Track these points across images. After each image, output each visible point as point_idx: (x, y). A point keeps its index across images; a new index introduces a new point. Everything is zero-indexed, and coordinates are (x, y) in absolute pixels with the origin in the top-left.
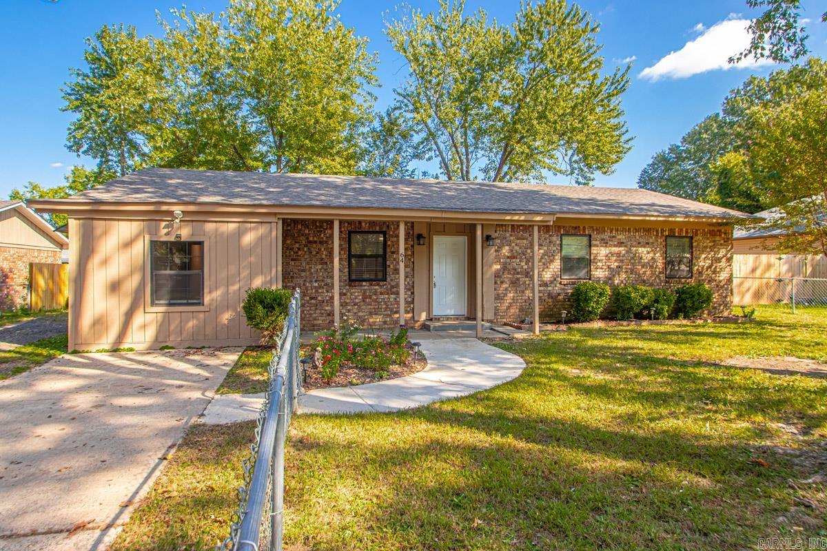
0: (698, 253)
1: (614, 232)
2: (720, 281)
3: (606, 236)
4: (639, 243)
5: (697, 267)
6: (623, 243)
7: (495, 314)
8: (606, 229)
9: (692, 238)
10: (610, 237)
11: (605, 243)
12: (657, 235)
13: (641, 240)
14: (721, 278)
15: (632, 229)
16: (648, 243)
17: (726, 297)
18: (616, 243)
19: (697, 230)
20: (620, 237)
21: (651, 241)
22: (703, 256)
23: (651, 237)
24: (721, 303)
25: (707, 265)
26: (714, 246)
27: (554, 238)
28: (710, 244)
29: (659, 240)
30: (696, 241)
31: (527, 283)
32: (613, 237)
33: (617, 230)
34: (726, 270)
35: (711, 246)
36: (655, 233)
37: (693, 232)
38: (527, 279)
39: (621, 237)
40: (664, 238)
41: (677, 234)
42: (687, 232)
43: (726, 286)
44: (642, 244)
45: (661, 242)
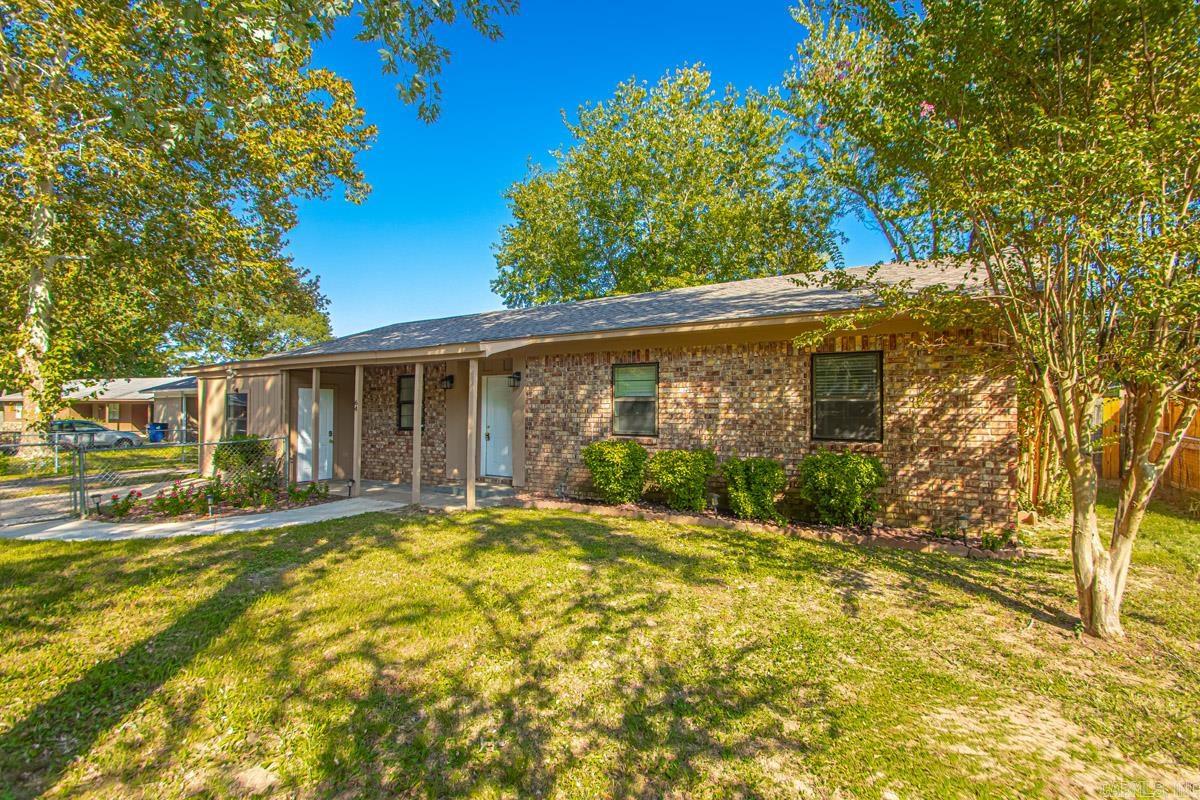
0: (898, 385)
1: (699, 354)
2: (971, 451)
3: (685, 362)
4: (750, 372)
5: (892, 417)
6: (717, 373)
7: (526, 480)
8: (685, 350)
9: (881, 354)
10: (692, 364)
11: (682, 374)
12: (789, 355)
13: (753, 366)
14: (972, 445)
15: (734, 347)
16: (768, 372)
17: (990, 491)
18: (703, 374)
19: (893, 337)
20: (711, 363)
21: (776, 366)
22: (912, 391)
23: (777, 359)
24: (976, 503)
25: (926, 412)
26: (948, 369)
27: (600, 372)
28: (937, 365)
29: (795, 364)
30: (891, 361)
31: (565, 438)
32: (697, 363)
33: (705, 351)
34: (991, 425)
35: (936, 371)
36: (785, 351)
37: (883, 343)
38: (566, 433)
39: (714, 362)
40: (807, 359)
41: (838, 349)
42: (865, 343)
43: (990, 465)
44: (755, 373)
45: (799, 370)
